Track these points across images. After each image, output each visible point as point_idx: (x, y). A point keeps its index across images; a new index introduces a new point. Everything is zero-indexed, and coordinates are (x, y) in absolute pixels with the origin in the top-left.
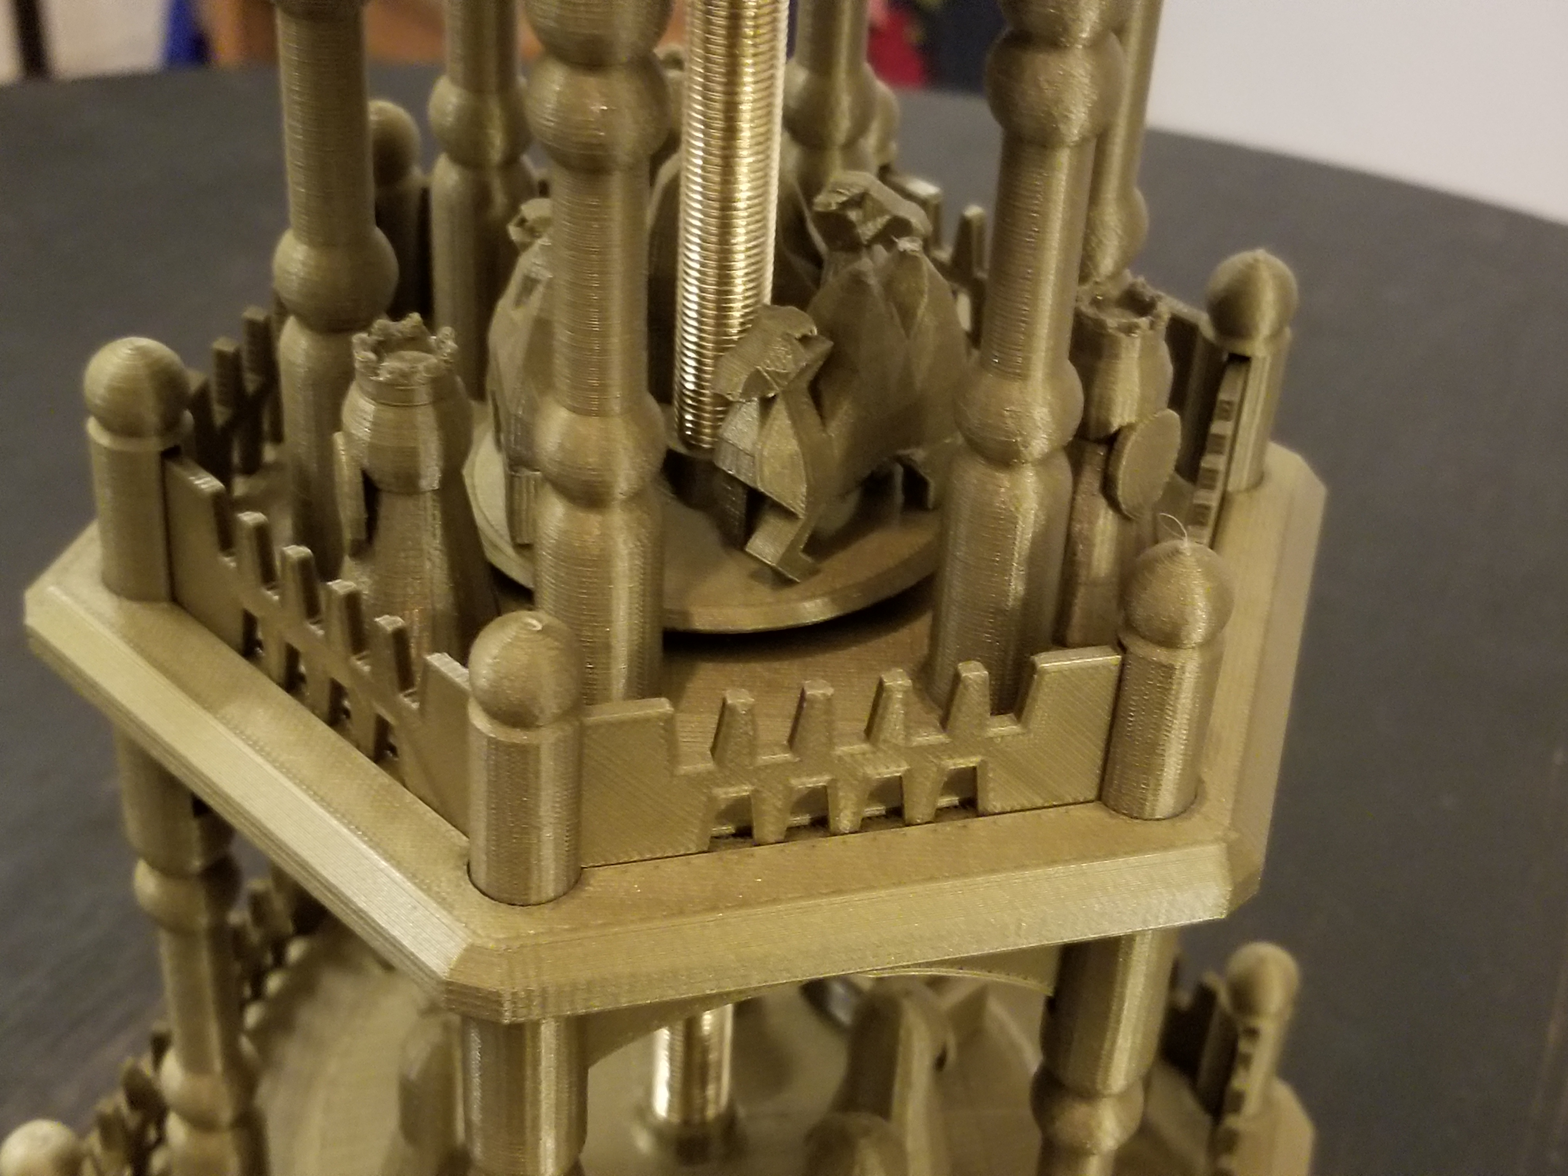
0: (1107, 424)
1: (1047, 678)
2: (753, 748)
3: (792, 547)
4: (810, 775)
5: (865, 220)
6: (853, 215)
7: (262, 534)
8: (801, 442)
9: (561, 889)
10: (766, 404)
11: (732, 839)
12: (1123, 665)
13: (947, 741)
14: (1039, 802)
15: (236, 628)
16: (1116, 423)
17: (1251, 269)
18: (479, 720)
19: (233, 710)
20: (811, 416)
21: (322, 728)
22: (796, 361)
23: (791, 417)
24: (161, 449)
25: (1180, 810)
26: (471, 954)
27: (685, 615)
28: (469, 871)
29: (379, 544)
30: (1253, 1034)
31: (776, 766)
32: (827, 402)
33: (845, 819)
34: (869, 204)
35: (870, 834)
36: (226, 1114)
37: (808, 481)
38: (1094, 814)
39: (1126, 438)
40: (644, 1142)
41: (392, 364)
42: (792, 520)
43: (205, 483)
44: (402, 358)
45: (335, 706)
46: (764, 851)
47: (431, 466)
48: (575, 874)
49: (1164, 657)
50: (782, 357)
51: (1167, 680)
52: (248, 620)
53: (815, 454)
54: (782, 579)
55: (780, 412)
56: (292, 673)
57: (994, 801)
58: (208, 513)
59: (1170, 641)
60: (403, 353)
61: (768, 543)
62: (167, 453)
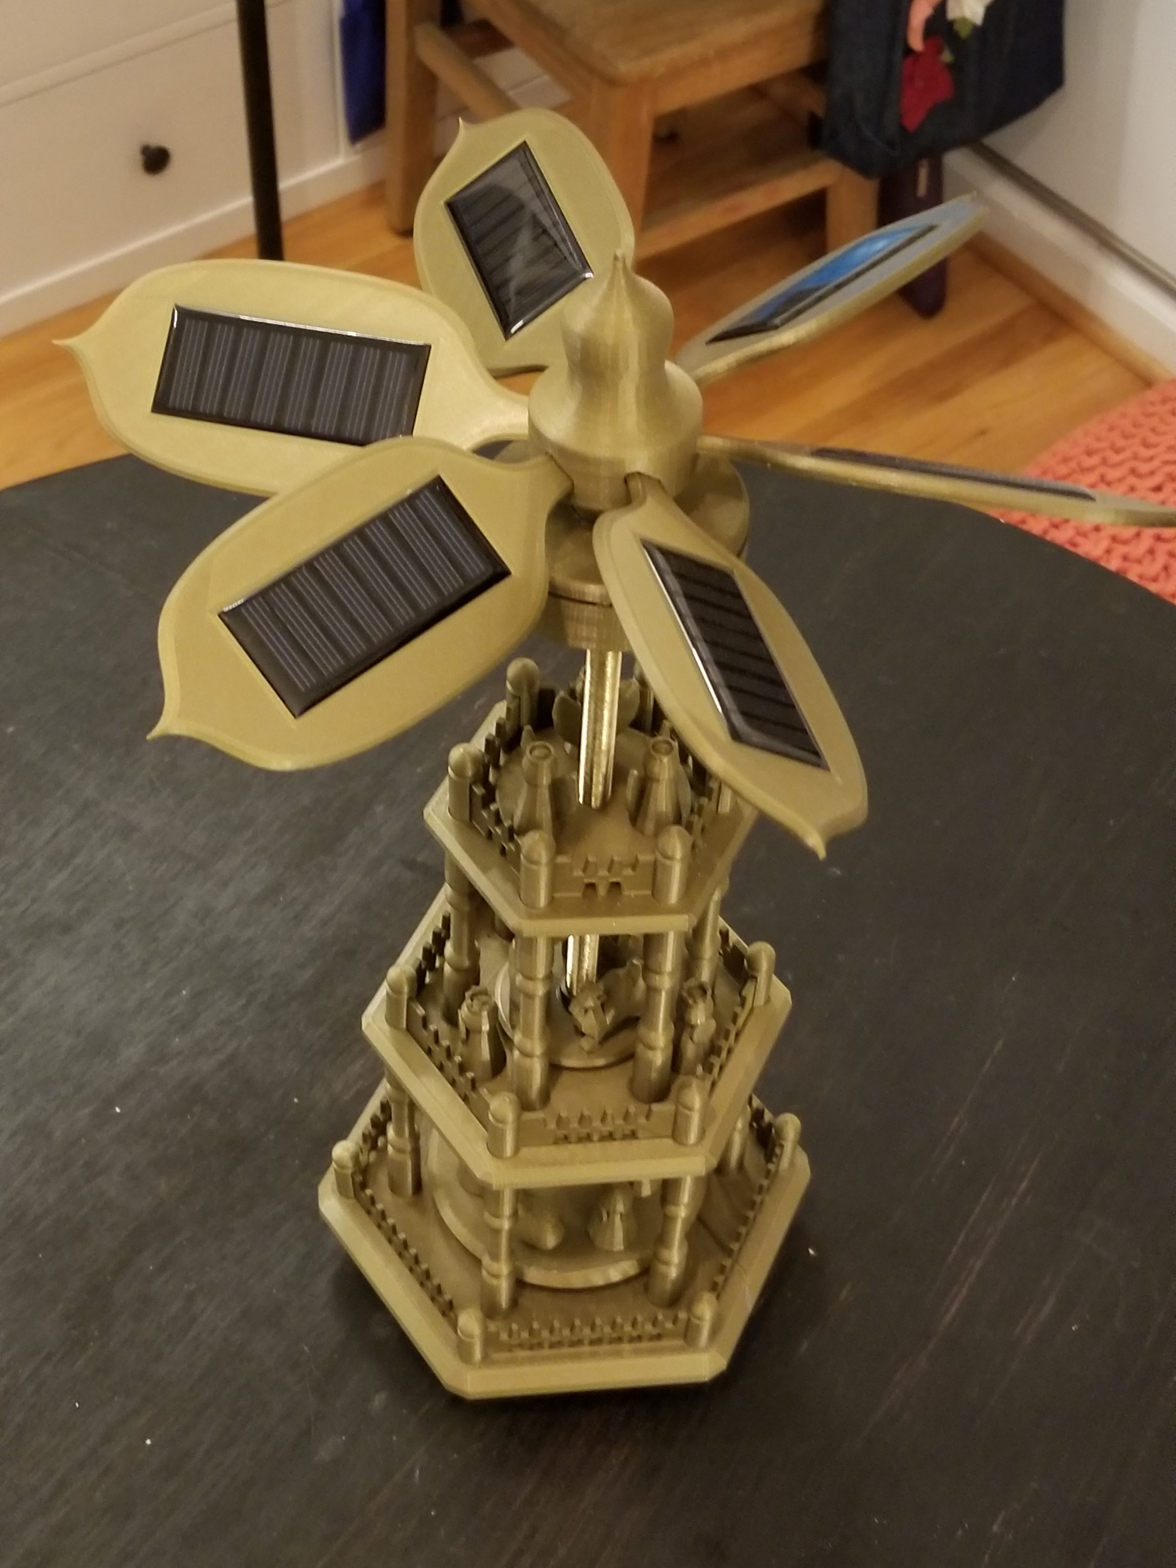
0: (690, 1025)
1: (654, 1110)
3: (592, 1045)
4: (584, 1129)
7: (436, 1033)
8: (597, 1020)
9: (511, 1155)
11: (562, 1141)
12: (676, 1109)
13: (625, 1123)
14: (654, 1137)
15: (427, 1048)
16: (693, 1024)
17: (758, 951)
18: (491, 1115)
20: (600, 1013)
22: (595, 1004)
23: (594, 1013)
24: (407, 997)
25: (693, 1146)
26: (486, 1174)
27: (559, 1061)
28: (486, 1143)
29: (470, 1043)
30: (782, 1146)
31: (575, 1127)
32: (606, 1009)
33: (595, 1138)
35: (602, 1143)
37: (598, 1029)
38: (669, 1142)
39: (695, 1029)
41: (476, 1004)
42: (593, 1038)
43: (421, 1011)
44: (479, 1000)
45: (453, 1083)
46: (571, 1146)
47: (486, 1027)
48: (517, 1150)
49: (687, 1112)
50: (590, 1003)
51: (688, 1119)
52: (430, 1049)
53: (602, 1023)
54: (590, 1053)
55: (591, 1014)
56: (441, 1068)
57: (640, 1135)
58: (421, 1021)
59: (690, 1109)
60: (480, 997)
61: (585, 1043)
62: (410, 999)
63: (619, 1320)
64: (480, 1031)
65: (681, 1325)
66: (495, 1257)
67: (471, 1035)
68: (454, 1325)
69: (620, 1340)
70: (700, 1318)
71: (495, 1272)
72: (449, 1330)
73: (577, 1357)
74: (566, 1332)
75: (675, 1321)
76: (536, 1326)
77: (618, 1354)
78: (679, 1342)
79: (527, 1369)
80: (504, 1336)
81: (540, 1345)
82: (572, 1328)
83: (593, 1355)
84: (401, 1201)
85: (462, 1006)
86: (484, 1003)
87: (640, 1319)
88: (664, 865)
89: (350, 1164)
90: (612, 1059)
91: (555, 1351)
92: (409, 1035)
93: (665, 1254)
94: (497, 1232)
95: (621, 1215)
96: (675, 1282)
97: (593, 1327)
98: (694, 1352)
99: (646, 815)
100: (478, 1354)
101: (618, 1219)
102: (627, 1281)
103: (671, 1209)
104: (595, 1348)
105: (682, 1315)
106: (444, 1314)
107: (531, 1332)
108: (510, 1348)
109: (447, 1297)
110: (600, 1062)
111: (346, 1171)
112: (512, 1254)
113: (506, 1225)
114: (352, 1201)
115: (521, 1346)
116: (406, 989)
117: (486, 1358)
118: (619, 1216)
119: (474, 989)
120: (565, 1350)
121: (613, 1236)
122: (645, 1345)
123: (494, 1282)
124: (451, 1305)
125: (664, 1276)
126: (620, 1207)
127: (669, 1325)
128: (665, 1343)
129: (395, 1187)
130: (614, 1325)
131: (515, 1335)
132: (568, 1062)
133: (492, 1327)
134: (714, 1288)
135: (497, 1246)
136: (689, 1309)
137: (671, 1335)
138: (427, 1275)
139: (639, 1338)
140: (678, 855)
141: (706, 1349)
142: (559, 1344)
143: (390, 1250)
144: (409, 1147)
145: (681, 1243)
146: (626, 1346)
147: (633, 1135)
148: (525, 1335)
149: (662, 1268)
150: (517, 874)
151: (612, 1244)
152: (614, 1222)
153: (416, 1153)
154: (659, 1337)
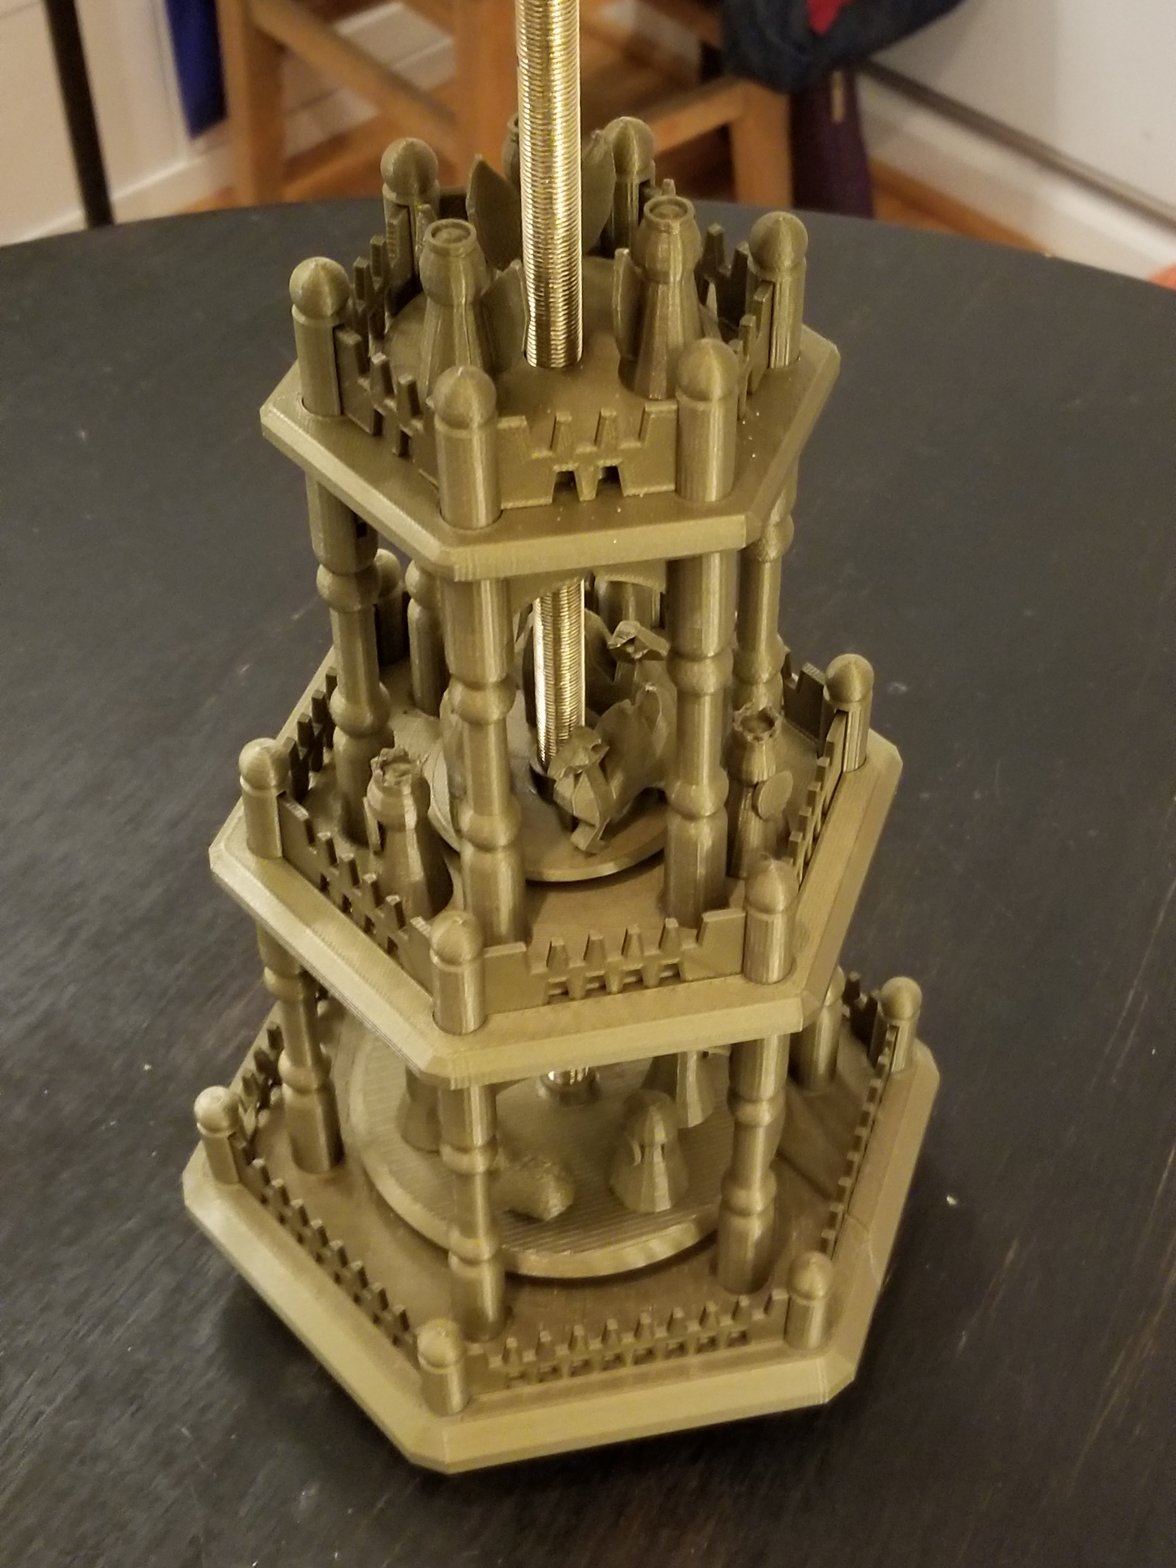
0: (752, 782)
1: (709, 926)
2: (566, 961)
3: (593, 840)
4: (595, 971)
5: (636, 651)
6: (630, 649)
7: (330, 844)
8: (595, 793)
9: (477, 1027)
10: (577, 777)
11: (560, 997)
12: (746, 917)
13: (661, 954)
14: (712, 975)
15: (319, 880)
16: (755, 780)
17: (847, 667)
18: (435, 959)
19: (318, 926)
20: (600, 779)
21: (362, 935)
22: (590, 760)
23: (590, 780)
24: (277, 794)
25: (781, 978)
26: (436, 1060)
27: (540, 874)
28: (433, 1016)
29: (388, 851)
31: (579, 968)
32: (609, 770)
33: (614, 986)
34: (636, 642)
35: (626, 995)
36: (315, 1085)
37: (599, 811)
38: (737, 981)
39: (760, 789)
40: (542, 1092)
41: (390, 778)
42: (593, 826)
43: (301, 813)
44: (395, 770)
45: (368, 927)
46: (575, 1004)
47: (411, 819)
48: (484, 1021)
49: (764, 917)
50: (583, 759)
51: (766, 927)
52: (323, 879)
53: (603, 797)
54: (589, 854)
55: (584, 780)
56: (346, 906)
57: (688, 976)
58: (303, 829)
59: (768, 910)
60: (395, 766)
61: (581, 838)
62: (281, 796)
63: (679, 1314)
64: (402, 827)
65: (777, 1313)
66: (468, 1230)
67: (389, 836)
68: (412, 1353)
69: (682, 1349)
70: (809, 1296)
71: (470, 1255)
72: (408, 1366)
73: (615, 1385)
74: (596, 1345)
75: (768, 1306)
76: (546, 1337)
77: (682, 1373)
78: (777, 1343)
79: (537, 1413)
80: (496, 1362)
81: (555, 1371)
82: (605, 1336)
83: (642, 1380)
84: (312, 1178)
85: (369, 788)
86: (404, 774)
87: (712, 1308)
88: (694, 413)
89: (225, 1123)
90: (626, 863)
91: (579, 1380)
92: (287, 864)
93: (741, 1197)
94: (465, 1178)
95: (663, 1147)
96: (759, 1244)
97: (637, 1330)
98: (804, 1356)
99: (649, 359)
100: (456, 1398)
101: (658, 1158)
102: (682, 1257)
103: (747, 1111)
104: (644, 1368)
105: (779, 1295)
106: (396, 1341)
107: (539, 1348)
108: (508, 1382)
109: (397, 1308)
110: (608, 869)
111: (219, 1135)
112: (494, 1223)
113: (479, 1163)
114: (237, 1187)
115: (523, 1376)
116: (273, 780)
117: (469, 1402)
118: (659, 1150)
119: (386, 753)
120: (596, 1376)
121: (652, 1186)
122: (723, 1353)
123: (470, 1273)
124: (404, 1320)
125: (742, 1237)
126: (660, 1135)
127: (758, 1316)
128: (753, 1347)
129: (301, 1159)
130: (671, 1323)
131: (513, 1358)
132: (554, 874)
133: (476, 1349)
134: (823, 1246)
135: (469, 1207)
136: (790, 1285)
137: (764, 1332)
138: (362, 1278)
139: (713, 1343)
140: (717, 390)
141: (821, 1348)
142: (586, 1366)
143: (302, 1254)
144: (314, 1083)
145: (765, 1179)
146: (693, 1360)
147: (676, 975)
148: (529, 1356)
149: (738, 1222)
150: (435, 482)
151: (652, 1201)
152: (651, 1163)
153: (327, 1091)
154: (744, 1338)
